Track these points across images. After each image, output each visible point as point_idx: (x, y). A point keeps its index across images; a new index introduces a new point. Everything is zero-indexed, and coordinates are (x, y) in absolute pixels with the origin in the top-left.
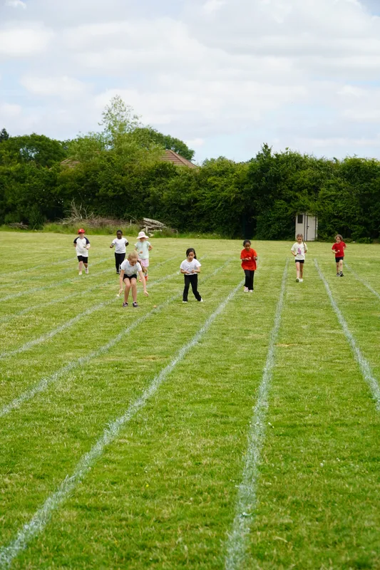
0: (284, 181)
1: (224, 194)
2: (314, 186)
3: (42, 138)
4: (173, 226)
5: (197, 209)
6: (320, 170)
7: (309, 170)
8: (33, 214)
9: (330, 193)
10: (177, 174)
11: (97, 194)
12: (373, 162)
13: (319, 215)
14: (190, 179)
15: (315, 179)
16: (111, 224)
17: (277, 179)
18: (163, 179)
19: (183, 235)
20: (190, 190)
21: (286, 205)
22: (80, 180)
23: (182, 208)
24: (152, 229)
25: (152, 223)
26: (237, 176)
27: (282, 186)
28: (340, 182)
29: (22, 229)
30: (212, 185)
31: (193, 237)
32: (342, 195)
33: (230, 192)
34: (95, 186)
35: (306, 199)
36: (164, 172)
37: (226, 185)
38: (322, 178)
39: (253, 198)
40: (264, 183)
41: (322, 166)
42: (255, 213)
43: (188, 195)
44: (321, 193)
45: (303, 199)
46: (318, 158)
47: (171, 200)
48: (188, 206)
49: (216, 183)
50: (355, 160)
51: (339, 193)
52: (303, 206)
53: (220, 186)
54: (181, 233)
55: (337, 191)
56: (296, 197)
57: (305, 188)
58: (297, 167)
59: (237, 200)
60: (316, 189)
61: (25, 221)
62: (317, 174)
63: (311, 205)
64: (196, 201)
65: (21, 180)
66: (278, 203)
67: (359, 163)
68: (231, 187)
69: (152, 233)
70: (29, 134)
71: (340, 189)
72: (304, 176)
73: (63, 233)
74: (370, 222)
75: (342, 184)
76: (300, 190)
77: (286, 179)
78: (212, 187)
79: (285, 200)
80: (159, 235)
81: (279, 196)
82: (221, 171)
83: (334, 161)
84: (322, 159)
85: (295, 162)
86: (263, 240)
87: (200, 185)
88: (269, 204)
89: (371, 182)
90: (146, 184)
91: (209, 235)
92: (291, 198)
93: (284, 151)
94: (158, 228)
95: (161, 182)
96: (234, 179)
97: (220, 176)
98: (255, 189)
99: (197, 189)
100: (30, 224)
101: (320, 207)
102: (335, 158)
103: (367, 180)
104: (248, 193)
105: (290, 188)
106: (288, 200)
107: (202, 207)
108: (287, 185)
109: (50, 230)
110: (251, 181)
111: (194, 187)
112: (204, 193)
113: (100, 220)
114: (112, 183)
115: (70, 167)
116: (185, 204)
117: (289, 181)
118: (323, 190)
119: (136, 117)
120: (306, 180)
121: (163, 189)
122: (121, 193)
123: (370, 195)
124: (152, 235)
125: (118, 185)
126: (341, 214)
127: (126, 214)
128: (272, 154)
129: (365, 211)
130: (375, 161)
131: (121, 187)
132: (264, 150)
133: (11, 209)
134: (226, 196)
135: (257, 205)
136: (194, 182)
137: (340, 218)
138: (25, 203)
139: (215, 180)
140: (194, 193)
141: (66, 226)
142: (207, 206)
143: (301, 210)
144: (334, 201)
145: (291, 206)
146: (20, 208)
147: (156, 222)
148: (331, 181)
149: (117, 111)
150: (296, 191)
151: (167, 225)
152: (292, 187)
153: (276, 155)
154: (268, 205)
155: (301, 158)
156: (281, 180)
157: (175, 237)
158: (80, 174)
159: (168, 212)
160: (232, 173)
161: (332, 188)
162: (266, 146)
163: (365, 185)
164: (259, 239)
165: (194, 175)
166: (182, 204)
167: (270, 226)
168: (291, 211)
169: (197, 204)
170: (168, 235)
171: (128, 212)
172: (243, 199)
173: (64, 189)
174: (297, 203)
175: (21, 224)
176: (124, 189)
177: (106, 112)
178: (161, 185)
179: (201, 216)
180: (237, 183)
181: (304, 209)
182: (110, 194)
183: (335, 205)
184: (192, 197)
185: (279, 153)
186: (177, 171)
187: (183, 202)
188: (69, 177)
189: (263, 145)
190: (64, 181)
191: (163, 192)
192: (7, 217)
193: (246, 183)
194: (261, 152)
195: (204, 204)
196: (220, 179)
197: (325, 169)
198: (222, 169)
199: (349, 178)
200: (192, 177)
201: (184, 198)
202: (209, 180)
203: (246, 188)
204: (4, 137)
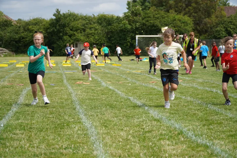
0: (68, 27)
2: (83, 29)
4: (12, 51)
5: (24, 43)
6: (86, 21)
7: (80, 21)
9: (91, 32)
10: (12, 25)
12: (112, 16)
14: (19, 27)
15: (84, 25)
17: (64, 26)
18: (6, 28)
20: (19, 33)
21: (69, 39)
23: (16, 42)
24: (2, 53)
25: (2, 50)
26: (44, 25)
27: (67, 29)
28: (96, 26)
30: (32, 30)
31: (22, 56)
32: (97, 33)
35: (80, 35)
36: (6, 24)
38: (87, 24)
39: (52, 36)
40: (58, 27)
41: (87, 19)
42: (53, 43)
44: (87, 32)
45: (78, 35)
46: (85, 15)
47: (10, 38)
49: (33, 29)
50: (103, 15)
51: (96, 32)
52: (78, 39)
54: (16, 54)
55: (95, 31)
56: (74, 34)
57: (79, 29)
58: (74, 19)
60: (84, 30)
62: (84, 22)
63: (82, 38)
64: (23, 38)
66: (65, 37)
67: (105, 17)
69: (3, 55)
71: (96, 30)
72: (79, 24)
74: (112, 45)
75: (97, 27)
76: (76, 30)
77: (69, 25)
79: (69, 36)
80: (6, 56)
81: (66, 34)
82: (35, 23)
83: (93, 16)
84: (86, 15)
85: (73, 17)
86: (58, 56)
87: (25, 30)
89: (112, 26)
92: (72, 35)
93: (67, 12)
94: (5, 52)
95: (6, 29)
96: (42, 27)
97: (35, 25)
98: (54, 31)
99: (23, 32)
101: (86, 39)
102: (93, 15)
103: (110, 24)
104: (50, 33)
105: (71, 30)
107: (27, 41)
108: (70, 28)
110: (51, 27)
111: (22, 31)
112: (27, 34)
116: (17, 40)
117: (71, 27)
118: (88, 31)
120: (79, 26)
121: (6, 33)
123: (112, 32)
124: (2, 56)
126: (97, 42)
128: (61, 13)
129: (110, 40)
130: (113, 16)
132: (57, 12)
135: (54, 39)
136: (22, 28)
139: (33, 27)
140: (22, 34)
142: (29, 40)
143: (77, 41)
144: (93, 36)
145: (72, 39)
147: (4, 49)
148: (92, 26)
150: (74, 31)
151: (9, 51)
152: (72, 29)
153: (63, 14)
154: (60, 39)
155: (76, 15)
156: (66, 26)
157: (14, 56)
159: (9, 44)
160: (42, 23)
161: (93, 29)
162: (58, 10)
163: (109, 27)
164: (56, 56)
165: (22, 25)
166: (16, 40)
167: (61, 49)
168: (72, 41)
169: (24, 39)
170: (10, 56)
172: (47, 36)
174: (75, 38)
178: (5, 31)
180: (44, 28)
183: (94, 38)
184: (21, 36)
185: (65, 13)
186: (13, 24)
187: (16, 39)
189: (56, 9)
193: (49, 28)
194: (56, 13)
195: (27, 39)
196: (35, 26)
197: (88, 20)
198: (36, 22)
199: (100, 24)
200: (20, 26)
201: (17, 36)
202: (30, 27)
203: (49, 31)
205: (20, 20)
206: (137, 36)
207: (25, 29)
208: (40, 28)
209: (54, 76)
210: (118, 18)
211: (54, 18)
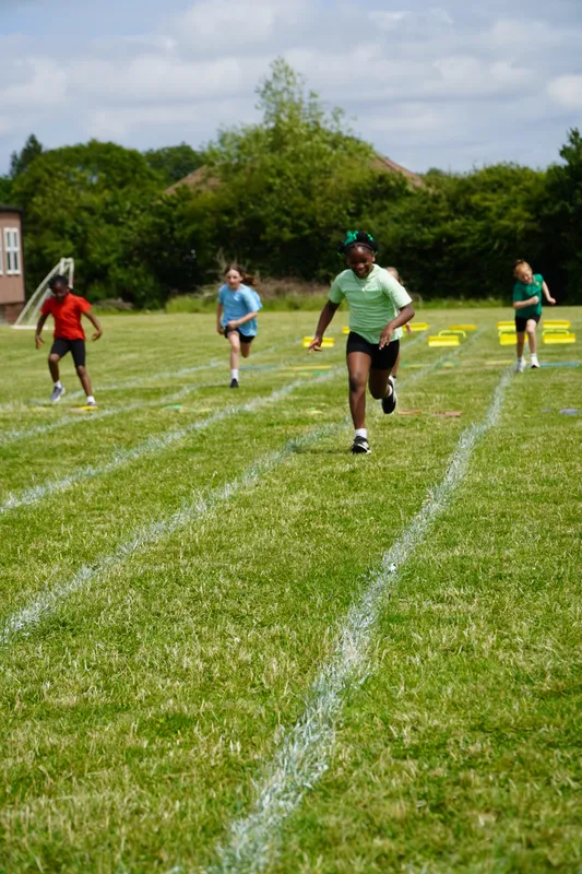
1: (504, 222)
3: (109, 148)
4: (411, 289)
5: (453, 256)
8: (141, 280)
10: (408, 194)
11: (262, 237)
14: (436, 199)
18: (386, 203)
19: (432, 304)
22: (228, 214)
23: (424, 254)
26: (528, 190)
29: (121, 310)
30: (480, 208)
31: (449, 307)
33: (516, 219)
36: (384, 190)
37: (506, 208)
39: (558, 230)
43: (436, 230)
47: (403, 240)
48: (437, 250)
49: (487, 204)
53: (495, 209)
54: (426, 300)
59: (528, 234)
61: (127, 296)
64: (451, 239)
68: (515, 211)
73: (205, 312)
78: (479, 213)
82: (495, 181)
87: (457, 211)
91: (482, 302)
95: (384, 208)
97: (494, 191)
99: (447, 219)
100: (135, 300)
104: (549, 219)
107: (464, 249)
109: (179, 310)
110: (554, 199)
111: (443, 214)
112: (464, 225)
113: (274, 284)
114: (288, 214)
115: (204, 190)
116: (430, 247)
119: (313, 95)
121: (386, 223)
122: (307, 232)
125: (301, 216)
127: (322, 272)
131: (307, 221)
132: (572, 140)
133: (98, 275)
134: (507, 227)
135: (566, 241)
136: (443, 204)
138: (125, 261)
139: (485, 199)
140: (448, 226)
141: (211, 300)
142: (472, 248)
146: (116, 272)
149: (283, 84)
158: (227, 201)
160: (517, 184)
162: (576, 134)
165: (445, 193)
166: (424, 248)
169: (455, 246)
171: (324, 268)
172: (539, 230)
173: (196, 232)
175: (120, 300)
176: (312, 224)
177: (262, 87)
178: (383, 215)
180: (528, 202)
182: (287, 235)
184: (444, 234)
186: (410, 188)
187: (424, 242)
188: (206, 209)
189: (570, 133)
190: (196, 217)
193: (546, 201)
194: (569, 144)
195: (467, 245)
196: (495, 196)
198: (496, 178)
200: (440, 196)
201: (428, 234)
202: (475, 198)
203: (546, 211)
204: (32, 150)
205: (434, 172)
207: (458, 206)
208: (514, 202)
209: (572, 380)
211: (563, 162)
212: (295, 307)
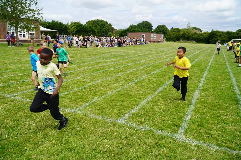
3: (178, 29)
8: (175, 39)
13: (221, 40)
14: (200, 35)
16: (186, 41)
17: (214, 34)
21: (215, 39)
22: (182, 35)
25: (193, 41)
33: (206, 36)
34: (184, 36)
35: (219, 38)
36: (195, 34)
40: (212, 35)
42: (210, 40)
45: (218, 38)
48: (199, 39)
50: (229, 31)
54: (197, 43)
59: (207, 38)
60: (221, 36)
61: (174, 41)
62: (221, 33)
64: (200, 38)
65: (173, 35)
66: (214, 38)
70: (176, 28)
71: (225, 36)
72: (219, 34)
76: (218, 36)
77: (216, 34)
78: (203, 36)
80: (194, 43)
81: (214, 37)
83: (225, 32)
84: (223, 31)
85: (218, 32)
88: (212, 38)
90: (193, 35)
91: (202, 43)
98: (210, 36)
100: (175, 41)
103: (230, 34)
105: (216, 36)
106: (216, 38)
109: (177, 42)
113: (185, 41)
114: (187, 35)
115: (181, 33)
118: (222, 36)
127: (189, 40)
128: (214, 31)
130: (232, 32)
132: (212, 30)
133: (172, 39)
135: (210, 38)
137: (225, 41)
138: (174, 38)
140: (200, 37)
141: (180, 42)
144: (224, 38)
146: (173, 39)
149: (189, 24)
167: (212, 42)
168: (216, 39)
176: (189, 36)
177: (187, 25)
179: (201, 40)
181: (218, 39)
182: (186, 37)
190: (180, 35)
191: (195, 37)
192: (171, 40)
197: (223, 33)
198: (206, 33)
199: (227, 34)
201: (198, 37)
204: (172, 28)
206: (233, 39)
210: (234, 33)
211: (211, 32)
212: (186, 43)
